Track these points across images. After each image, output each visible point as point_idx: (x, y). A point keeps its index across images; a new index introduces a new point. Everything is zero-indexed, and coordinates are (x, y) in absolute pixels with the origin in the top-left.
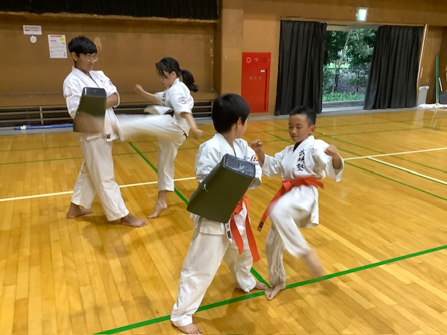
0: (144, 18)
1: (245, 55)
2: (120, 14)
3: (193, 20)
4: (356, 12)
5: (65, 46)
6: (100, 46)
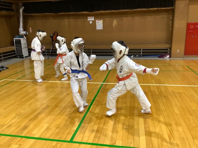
2: (123, 9)
3: (160, 8)
5: (102, 24)
6: (116, 24)
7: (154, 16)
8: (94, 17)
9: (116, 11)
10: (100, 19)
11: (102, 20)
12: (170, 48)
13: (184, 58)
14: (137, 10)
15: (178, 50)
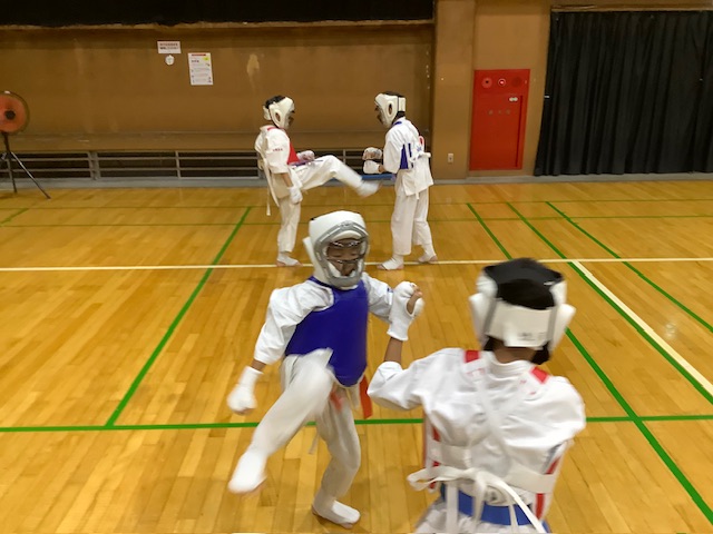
2: (278, 20)
5: (210, 68)
6: (258, 67)
8: (178, 43)
9: (253, 25)
10: (202, 49)
11: (208, 55)
15: (451, 155)
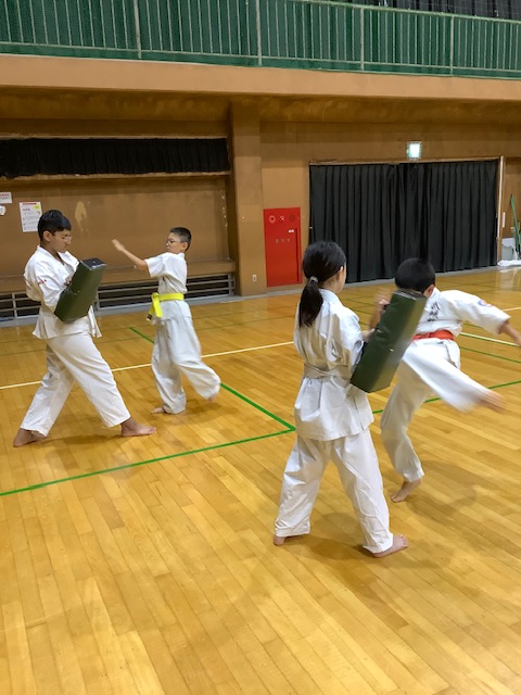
0: (138, 176)
1: (267, 213)
2: (107, 172)
3: (198, 174)
4: (407, 148)
6: (85, 213)
7: (183, 194)
8: (10, 193)
9: (85, 177)
10: (33, 199)
11: (39, 204)
12: (236, 274)
13: (269, 294)
14: (145, 175)
15: (254, 276)
